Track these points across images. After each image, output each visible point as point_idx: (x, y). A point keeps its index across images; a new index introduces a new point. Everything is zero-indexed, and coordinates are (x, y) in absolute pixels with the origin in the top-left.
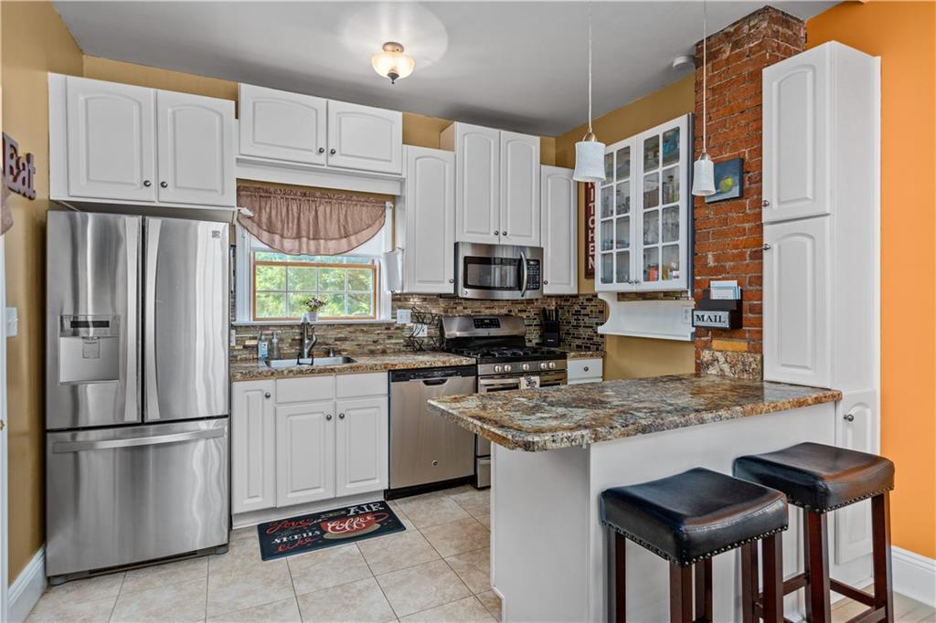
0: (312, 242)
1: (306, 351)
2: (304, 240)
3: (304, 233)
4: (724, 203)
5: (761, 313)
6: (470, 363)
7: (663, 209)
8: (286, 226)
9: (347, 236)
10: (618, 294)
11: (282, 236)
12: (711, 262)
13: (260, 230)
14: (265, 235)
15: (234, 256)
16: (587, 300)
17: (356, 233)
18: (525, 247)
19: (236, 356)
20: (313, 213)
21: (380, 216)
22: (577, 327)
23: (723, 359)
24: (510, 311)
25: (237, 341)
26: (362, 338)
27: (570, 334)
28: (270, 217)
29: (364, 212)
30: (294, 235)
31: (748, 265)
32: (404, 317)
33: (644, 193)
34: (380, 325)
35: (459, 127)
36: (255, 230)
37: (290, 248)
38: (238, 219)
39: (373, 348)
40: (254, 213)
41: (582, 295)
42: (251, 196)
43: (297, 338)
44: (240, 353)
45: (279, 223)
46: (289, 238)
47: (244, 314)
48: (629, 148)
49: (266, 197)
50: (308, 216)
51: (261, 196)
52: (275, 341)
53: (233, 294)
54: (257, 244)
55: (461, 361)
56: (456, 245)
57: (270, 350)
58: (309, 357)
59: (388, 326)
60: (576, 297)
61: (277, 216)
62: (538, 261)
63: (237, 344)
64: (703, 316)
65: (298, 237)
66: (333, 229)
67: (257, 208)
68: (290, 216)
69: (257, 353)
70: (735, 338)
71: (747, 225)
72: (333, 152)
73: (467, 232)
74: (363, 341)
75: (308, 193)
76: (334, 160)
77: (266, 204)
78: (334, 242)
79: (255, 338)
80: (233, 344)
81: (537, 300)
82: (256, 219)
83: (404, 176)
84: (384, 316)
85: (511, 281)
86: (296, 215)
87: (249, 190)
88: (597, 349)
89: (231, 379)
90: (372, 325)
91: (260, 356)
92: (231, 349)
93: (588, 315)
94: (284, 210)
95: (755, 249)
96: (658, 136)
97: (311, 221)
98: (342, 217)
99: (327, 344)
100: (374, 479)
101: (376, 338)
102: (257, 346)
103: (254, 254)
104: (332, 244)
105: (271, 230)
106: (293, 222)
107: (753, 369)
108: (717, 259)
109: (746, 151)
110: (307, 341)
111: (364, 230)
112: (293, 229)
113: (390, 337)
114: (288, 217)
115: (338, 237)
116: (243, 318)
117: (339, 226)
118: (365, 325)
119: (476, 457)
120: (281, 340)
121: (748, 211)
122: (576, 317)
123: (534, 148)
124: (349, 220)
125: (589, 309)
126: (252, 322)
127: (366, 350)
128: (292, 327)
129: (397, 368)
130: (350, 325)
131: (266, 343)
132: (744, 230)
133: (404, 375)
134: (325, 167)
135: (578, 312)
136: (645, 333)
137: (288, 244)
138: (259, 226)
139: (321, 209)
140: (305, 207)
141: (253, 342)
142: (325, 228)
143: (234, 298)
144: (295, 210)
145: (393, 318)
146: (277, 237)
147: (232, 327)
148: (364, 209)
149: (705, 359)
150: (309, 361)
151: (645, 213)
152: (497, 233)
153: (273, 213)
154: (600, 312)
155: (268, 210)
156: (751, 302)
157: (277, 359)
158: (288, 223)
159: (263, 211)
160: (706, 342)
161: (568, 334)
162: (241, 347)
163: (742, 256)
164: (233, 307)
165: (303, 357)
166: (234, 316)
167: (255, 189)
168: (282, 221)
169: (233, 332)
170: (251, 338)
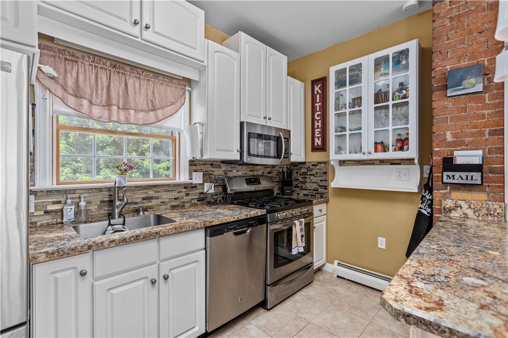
0: (121, 112)
1: (117, 211)
2: (115, 108)
3: (114, 101)
4: (463, 97)
5: (504, 174)
6: (263, 213)
7: (393, 104)
8: (94, 92)
9: (154, 110)
10: (340, 161)
11: (91, 102)
12: (449, 137)
13: (66, 94)
14: (71, 100)
15: (33, 115)
16: (313, 165)
17: (163, 108)
18: (281, 129)
19: (36, 223)
20: (123, 85)
21: (181, 97)
22: (305, 182)
23: (467, 206)
24: (263, 173)
25: (36, 207)
26: (165, 196)
27: (298, 187)
28: (77, 81)
29: (169, 92)
30: (104, 103)
31: (486, 140)
32: (198, 178)
33: (375, 94)
34: (179, 185)
35: (242, 35)
36: (60, 92)
37: (99, 115)
38: (37, 78)
40: (58, 75)
41: (308, 162)
42: (55, 57)
43: (106, 199)
44: (41, 218)
45: (88, 88)
46: (97, 105)
47: (45, 177)
48: (361, 64)
49: (72, 61)
50: (117, 87)
51: (66, 59)
52: (83, 204)
53: (31, 155)
54: (60, 107)
55: (257, 213)
56: (242, 124)
57: (78, 213)
58: (119, 217)
59: (186, 186)
60: (304, 163)
61: (85, 81)
62: (288, 139)
63: (36, 210)
64: (453, 176)
65: (109, 105)
66: (142, 102)
67: (62, 70)
68: (99, 84)
69: (62, 217)
70: (473, 191)
71: (486, 112)
72: (147, 27)
73: (248, 115)
74: (167, 198)
75: (118, 64)
76: (147, 35)
77: (72, 67)
78: (142, 113)
79: (59, 202)
80: (32, 210)
81: (277, 165)
82: (61, 81)
83: (205, 64)
84: (183, 177)
85: (272, 152)
86: (105, 84)
88: (322, 197)
89: (31, 262)
90: (173, 185)
91: (65, 220)
92: (29, 215)
93: (314, 175)
94: (93, 77)
95: (494, 128)
96: (388, 55)
97: (121, 92)
98: (150, 93)
99: (135, 203)
100: (194, 327)
101: (177, 195)
102: (62, 211)
103: (57, 117)
104: (141, 115)
105: (78, 95)
106: (102, 90)
107: (498, 214)
108: (455, 135)
109: (486, 60)
110: (118, 203)
111: (168, 106)
112: (102, 97)
113: (187, 194)
114: (97, 85)
115: (146, 109)
116: (44, 182)
117: (147, 100)
119: (266, 285)
120: (89, 203)
121: (487, 101)
122: (303, 176)
123: (284, 63)
124: (156, 95)
125: (314, 172)
126: (55, 186)
127: (169, 206)
128: (100, 190)
129: (213, 224)
131: (73, 207)
132: (484, 115)
133: (220, 230)
134: (139, 40)
135: (305, 174)
136: (378, 187)
137: (96, 111)
138: (64, 88)
139: (130, 82)
140: (115, 78)
141: (57, 207)
142: (135, 100)
143: (33, 161)
144: (105, 79)
145: (190, 179)
146: (85, 103)
147: (30, 192)
148: (169, 89)
149: (448, 206)
150: (121, 220)
151: (375, 107)
152: (265, 118)
153: (81, 78)
154: (323, 173)
155: (74, 74)
156: (491, 166)
157: (85, 223)
158: (97, 90)
159: (69, 75)
160: (445, 194)
161: (297, 186)
162: (42, 213)
163: (481, 134)
164: (31, 170)
165: (113, 218)
166: (33, 180)
167: (59, 50)
168: (91, 87)
169: (32, 197)
170: (54, 203)
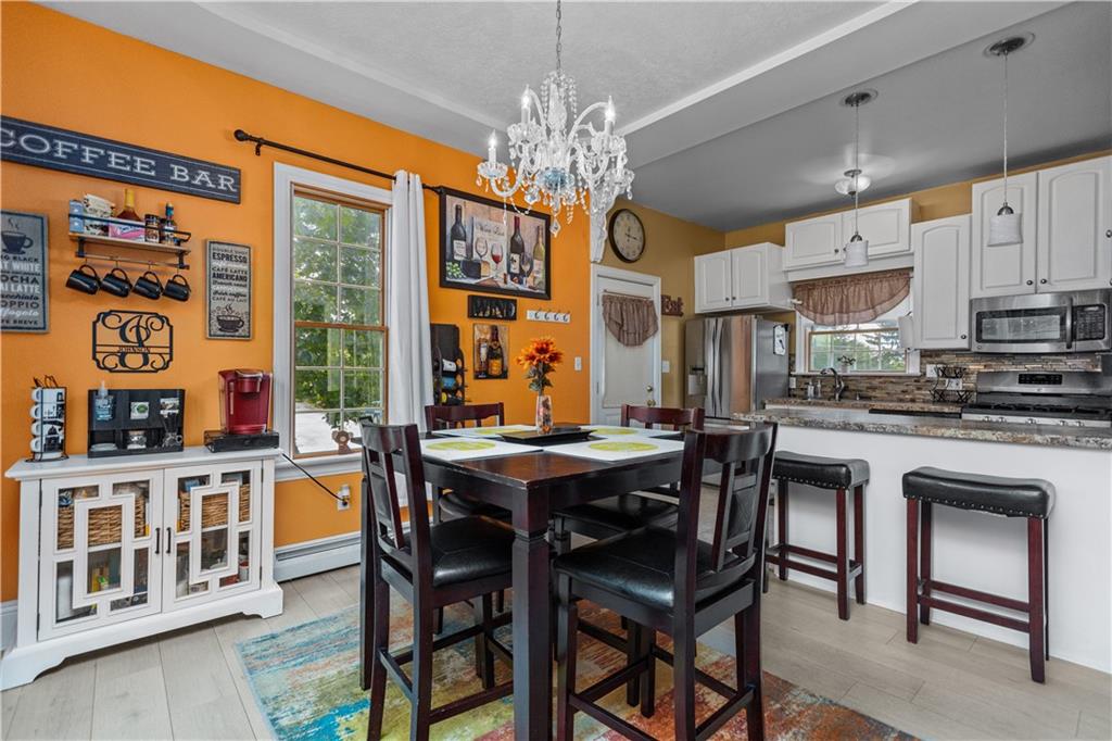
1: (838, 394)
2: (838, 314)
3: (837, 310)
8: (825, 306)
11: (822, 314)
14: (812, 315)
17: (880, 304)
20: (845, 294)
25: (796, 385)
26: (890, 387)
28: (815, 302)
29: (888, 285)
30: (831, 312)
32: (932, 372)
34: (909, 377)
37: (829, 321)
38: (795, 307)
39: (901, 396)
47: (800, 367)
49: (810, 289)
50: (840, 298)
51: (805, 290)
56: (971, 302)
59: (917, 379)
61: (818, 300)
62: (1102, 306)
63: (797, 387)
66: (861, 303)
67: (805, 299)
68: (829, 299)
73: (987, 288)
74: (892, 390)
75: (841, 280)
77: (811, 294)
78: (862, 312)
83: (912, 251)
84: (913, 369)
86: (833, 297)
87: (801, 289)
90: (900, 377)
94: (824, 296)
97: (843, 300)
98: (868, 293)
101: (905, 388)
104: (860, 314)
105: (815, 311)
106: (830, 303)
111: (888, 299)
112: (830, 308)
113: (919, 389)
114: (827, 300)
115: (865, 308)
116: (800, 370)
118: (894, 377)
124: (875, 294)
126: (807, 373)
127: (895, 397)
128: (836, 377)
130: (880, 377)
137: (827, 319)
138: (808, 309)
139: (851, 290)
142: (854, 303)
144: (832, 294)
145: (921, 372)
146: (819, 315)
148: (889, 283)
152: (1031, 283)
155: (812, 297)
158: (827, 304)
159: (810, 299)
162: (799, 389)
168: (822, 304)
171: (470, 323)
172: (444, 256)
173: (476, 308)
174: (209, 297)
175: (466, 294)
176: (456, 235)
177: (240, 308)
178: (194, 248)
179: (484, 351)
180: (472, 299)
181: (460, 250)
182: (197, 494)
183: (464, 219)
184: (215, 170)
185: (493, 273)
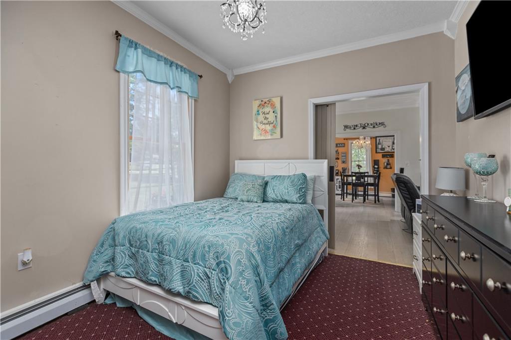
171: (382, 159)
172: (376, 148)
173: (384, 156)
174: (342, 159)
175: (382, 154)
176: (379, 144)
177: (345, 160)
178: (340, 153)
179: (386, 164)
180: (383, 155)
181: (380, 146)
182: (338, 180)
183: (381, 141)
184: (342, 144)
185: (387, 149)
